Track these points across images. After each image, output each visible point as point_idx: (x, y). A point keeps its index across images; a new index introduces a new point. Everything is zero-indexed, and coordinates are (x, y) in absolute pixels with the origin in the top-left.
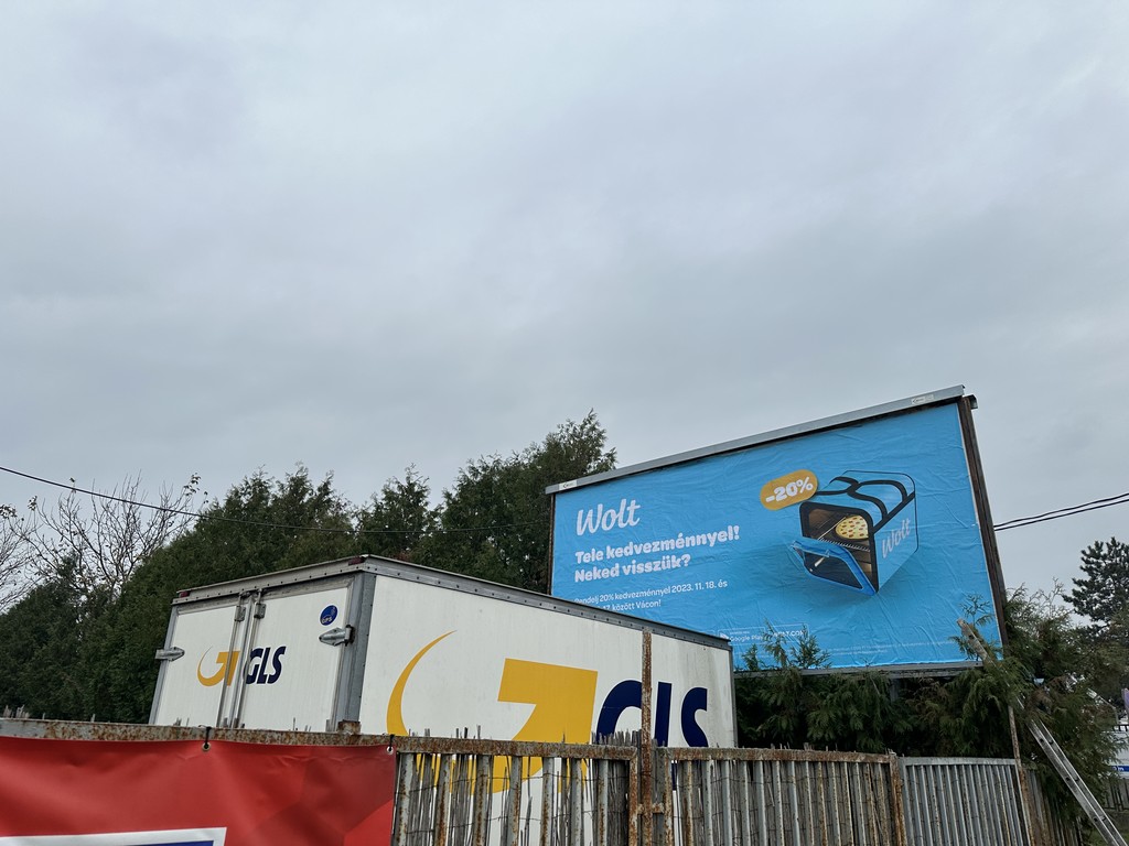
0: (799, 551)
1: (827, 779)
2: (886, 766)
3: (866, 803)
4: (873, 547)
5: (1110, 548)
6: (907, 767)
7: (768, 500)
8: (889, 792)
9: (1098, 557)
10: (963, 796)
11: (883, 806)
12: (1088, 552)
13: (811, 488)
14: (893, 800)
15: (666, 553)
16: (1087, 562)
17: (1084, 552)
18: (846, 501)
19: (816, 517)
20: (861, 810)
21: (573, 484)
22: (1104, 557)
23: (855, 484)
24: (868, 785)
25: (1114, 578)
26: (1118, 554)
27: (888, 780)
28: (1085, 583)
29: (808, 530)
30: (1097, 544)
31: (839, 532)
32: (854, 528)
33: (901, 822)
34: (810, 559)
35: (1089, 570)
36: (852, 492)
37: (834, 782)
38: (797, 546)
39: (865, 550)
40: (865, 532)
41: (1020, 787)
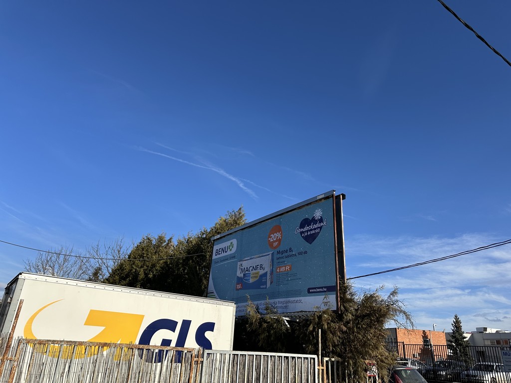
41: (317, 367)
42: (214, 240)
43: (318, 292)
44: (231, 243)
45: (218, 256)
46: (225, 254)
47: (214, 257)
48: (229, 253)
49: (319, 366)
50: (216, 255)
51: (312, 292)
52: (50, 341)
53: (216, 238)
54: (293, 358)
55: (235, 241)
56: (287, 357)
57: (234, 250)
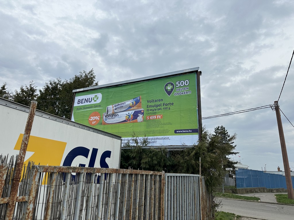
1: (136, 181)
2: (160, 176)
3: (151, 190)
5: (221, 128)
6: (168, 177)
8: (160, 185)
9: (218, 129)
10: (184, 186)
11: (157, 190)
12: (216, 128)
14: (161, 188)
16: (216, 131)
17: (215, 128)
20: (148, 192)
21: (82, 90)
22: (220, 130)
24: (153, 183)
25: (221, 135)
26: (222, 129)
27: (160, 181)
28: (214, 135)
30: (218, 127)
33: (163, 196)
35: (216, 132)
37: (139, 182)
41: (200, 183)
42: (76, 93)
43: (184, 133)
44: (96, 96)
45: (81, 105)
46: (88, 103)
47: (76, 104)
48: (93, 102)
50: (78, 104)
51: (178, 133)
53: (78, 90)
55: (100, 95)
56: (190, 177)
57: (99, 101)
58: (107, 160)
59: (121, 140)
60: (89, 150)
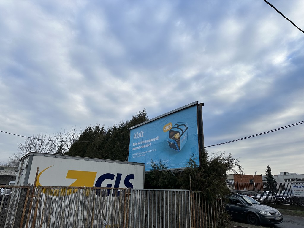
0: (168, 142)
4: (180, 140)
7: (164, 130)
13: (171, 127)
15: (147, 143)
18: (176, 130)
19: (172, 133)
21: (133, 127)
23: (178, 126)
29: (170, 137)
31: (175, 137)
32: (177, 136)
34: (170, 143)
36: (178, 127)
38: (168, 141)
39: (178, 141)
40: (179, 137)
41: (189, 196)
42: (130, 130)
49: (190, 195)
52: (54, 187)
54: (177, 191)
56: (174, 191)
58: (131, 181)
59: (144, 166)
60: (114, 175)
